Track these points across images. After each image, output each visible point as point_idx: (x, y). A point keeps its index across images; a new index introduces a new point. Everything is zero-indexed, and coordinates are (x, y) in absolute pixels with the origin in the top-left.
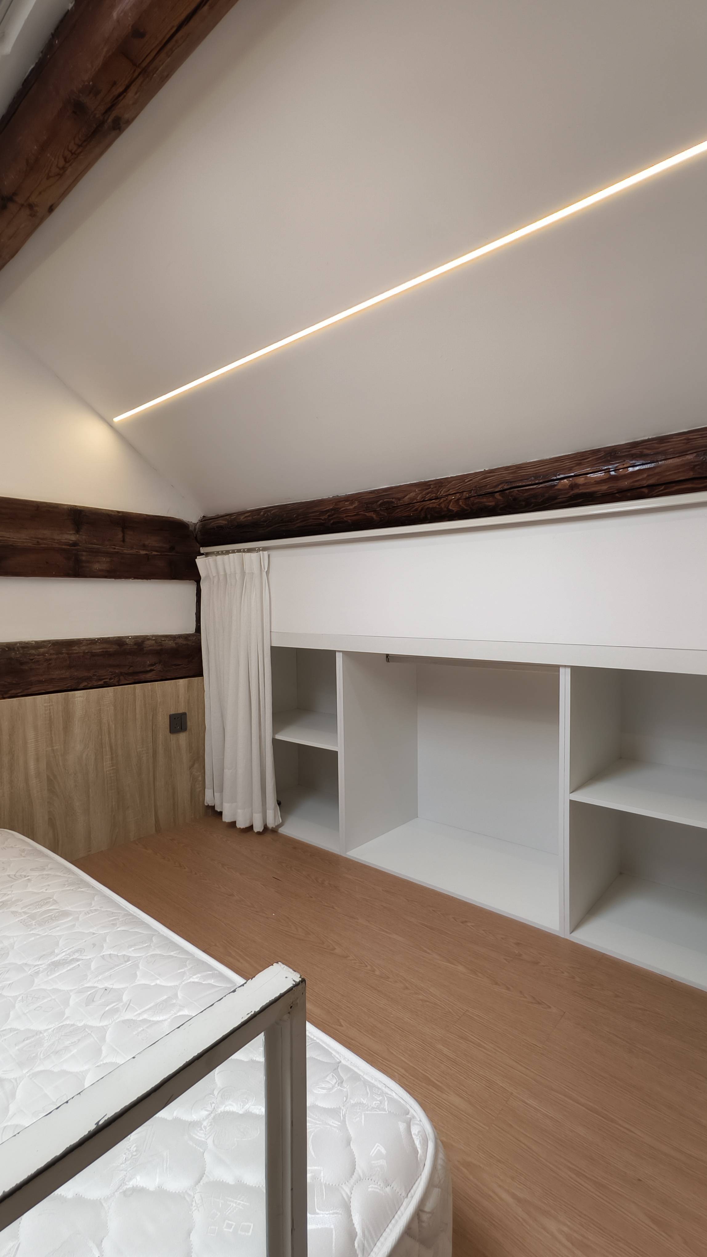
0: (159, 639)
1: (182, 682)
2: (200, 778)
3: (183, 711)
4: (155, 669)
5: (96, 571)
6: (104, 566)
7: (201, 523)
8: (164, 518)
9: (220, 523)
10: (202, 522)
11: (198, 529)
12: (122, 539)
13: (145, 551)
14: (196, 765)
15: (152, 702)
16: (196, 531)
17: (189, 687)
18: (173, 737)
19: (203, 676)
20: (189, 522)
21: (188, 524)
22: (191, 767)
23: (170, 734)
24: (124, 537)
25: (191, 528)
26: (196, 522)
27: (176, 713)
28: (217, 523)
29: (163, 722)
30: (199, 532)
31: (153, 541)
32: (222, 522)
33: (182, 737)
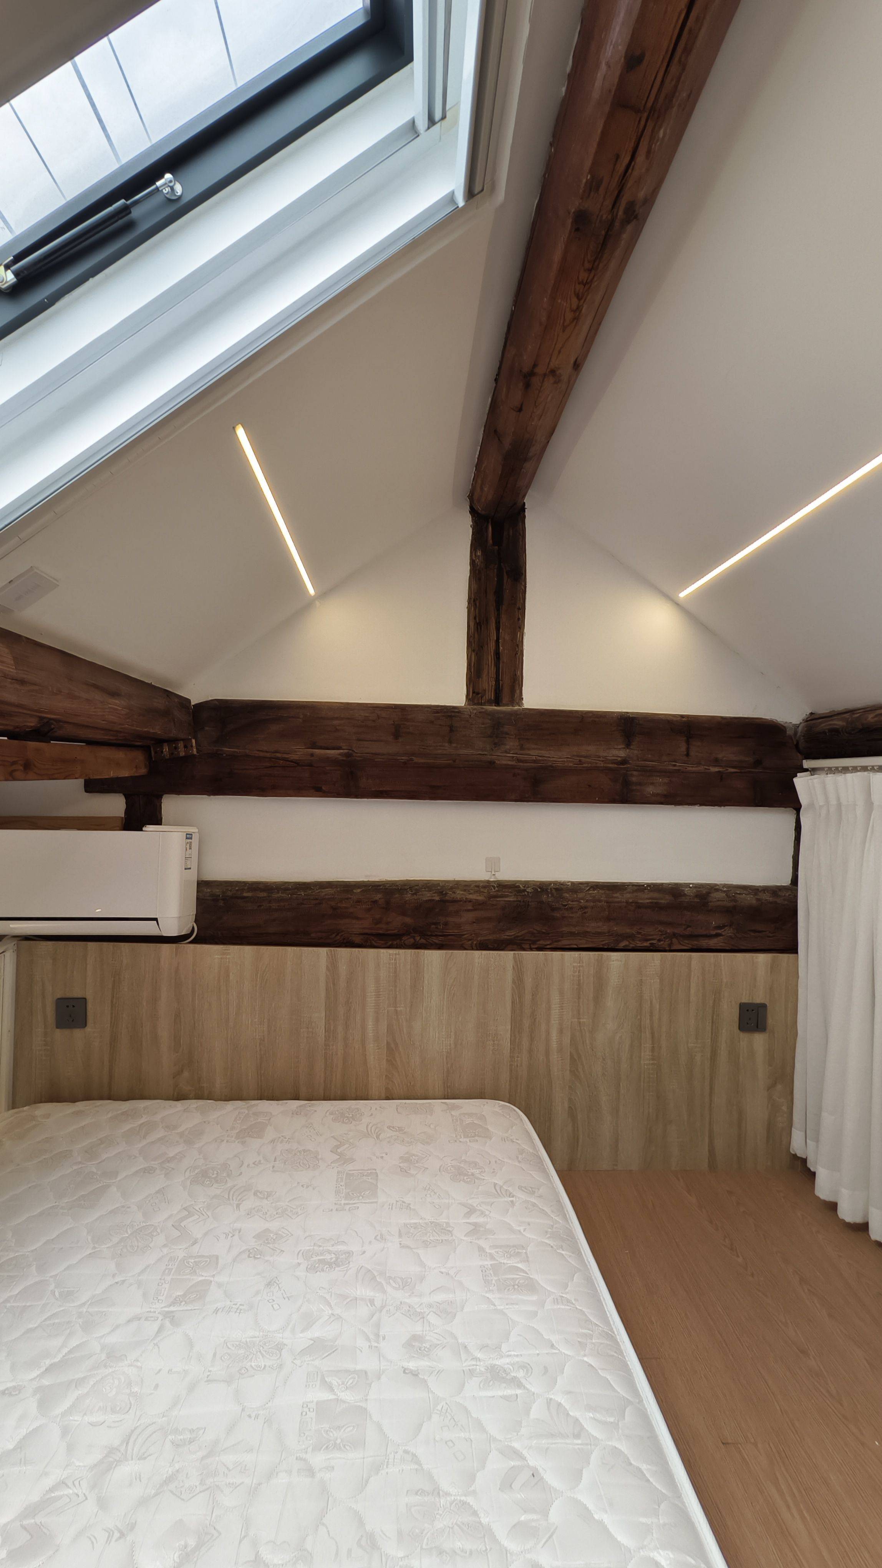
0: (732, 891)
1: (762, 959)
2: (784, 1108)
3: (762, 1002)
4: (723, 933)
5: (649, 795)
6: (660, 790)
7: (805, 723)
8: (747, 720)
9: (834, 724)
10: (809, 722)
11: (801, 732)
12: (685, 753)
13: (717, 767)
14: (779, 1087)
15: (714, 981)
16: (798, 735)
17: (773, 968)
18: (744, 1037)
19: (797, 953)
20: (786, 722)
21: (784, 726)
22: (770, 1087)
23: (739, 1031)
24: (688, 750)
25: (790, 732)
26: (798, 723)
27: (750, 1002)
28: (830, 725)
29: (730, 1014)
30: (802, 738)
31: (729, 754)
32: (838, 723)
33: (759, 1040)
